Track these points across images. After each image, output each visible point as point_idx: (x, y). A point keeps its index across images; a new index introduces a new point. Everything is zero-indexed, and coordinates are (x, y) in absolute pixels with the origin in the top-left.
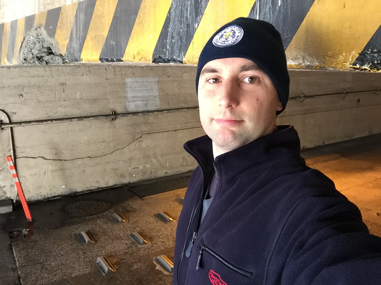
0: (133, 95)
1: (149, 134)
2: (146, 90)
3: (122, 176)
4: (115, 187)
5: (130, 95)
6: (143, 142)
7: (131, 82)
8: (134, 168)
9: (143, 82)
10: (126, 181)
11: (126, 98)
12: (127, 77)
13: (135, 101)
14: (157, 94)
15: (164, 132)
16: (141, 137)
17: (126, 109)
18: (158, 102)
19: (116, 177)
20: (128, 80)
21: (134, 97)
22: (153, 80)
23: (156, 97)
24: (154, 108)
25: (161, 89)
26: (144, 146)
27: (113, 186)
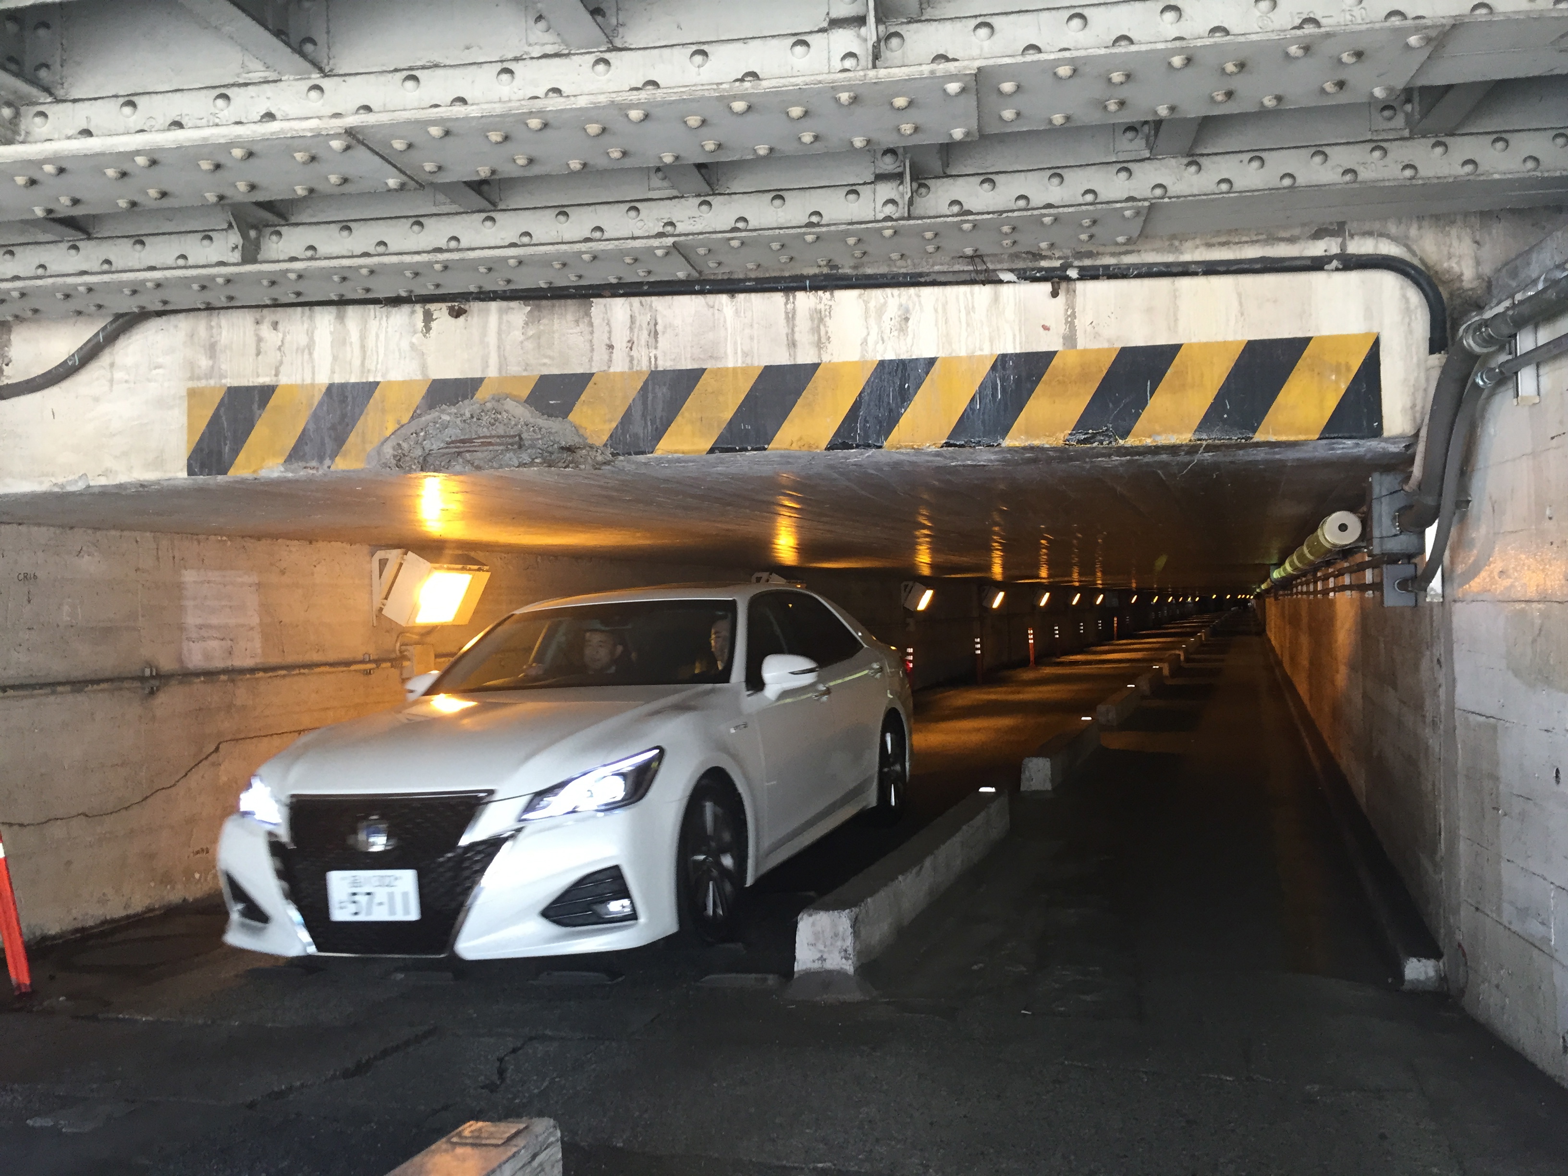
0: (199, 621)
1: (237, 740)
2: (231, 607)
3: (166, 879)
4: (147, 915)
5: (192, 619)
6: (222, 767)
7: (195, 582)
8: (198, 852)
9: (225, 586)
10: (175, 895)
11: (181, 628)
12: (186, 569)
13: (204, 639)
14: (255, 620)
15: (272, 735)
16: (217, 749)
17: (180, 661)
18: (257, 644)
19: (152, 884)
20: (189, 576)
21: (200, 627)
22: (247, 579)
23: (252, 629)
24: (249, 663)
25: (265, 609)
26: (224, 778)
27: (144, 913)
